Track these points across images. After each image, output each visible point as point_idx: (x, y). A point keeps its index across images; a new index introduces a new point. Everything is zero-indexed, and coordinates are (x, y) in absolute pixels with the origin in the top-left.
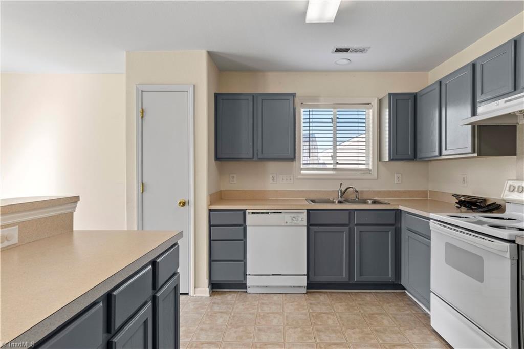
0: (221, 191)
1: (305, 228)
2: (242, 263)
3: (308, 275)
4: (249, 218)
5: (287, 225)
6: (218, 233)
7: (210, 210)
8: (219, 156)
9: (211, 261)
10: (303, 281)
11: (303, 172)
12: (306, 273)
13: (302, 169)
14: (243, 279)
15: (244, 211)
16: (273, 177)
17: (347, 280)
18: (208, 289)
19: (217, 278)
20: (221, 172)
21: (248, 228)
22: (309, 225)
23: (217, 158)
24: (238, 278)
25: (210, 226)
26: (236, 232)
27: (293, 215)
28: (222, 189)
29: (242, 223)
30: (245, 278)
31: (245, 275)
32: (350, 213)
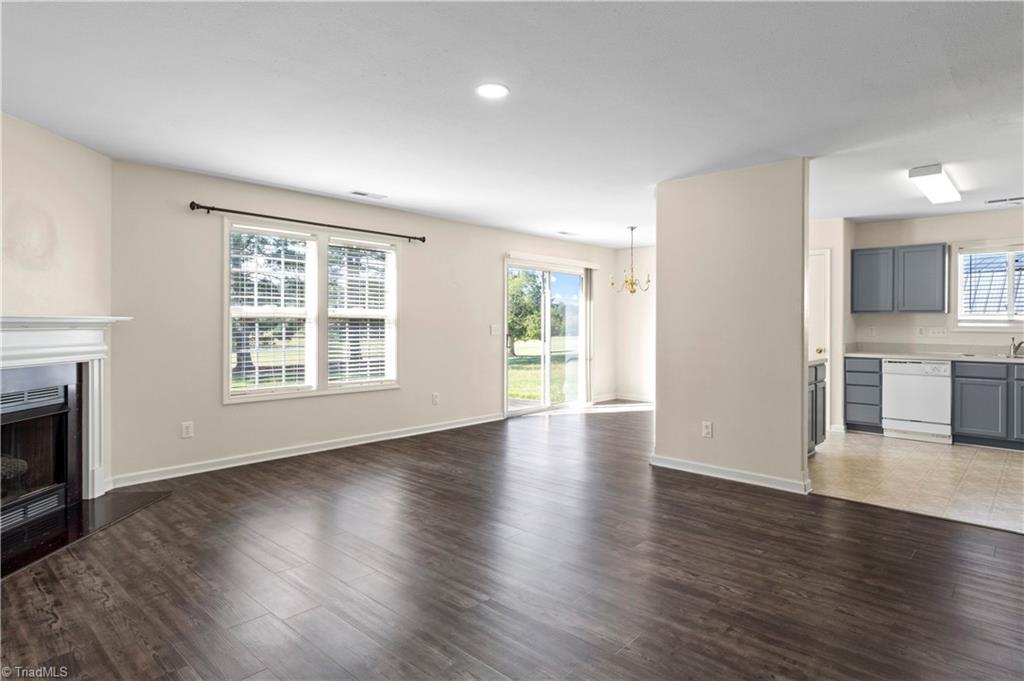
0: (857, 344)
1: (949, 380)
2: (877, 407)
3: (952, 424)
4: (885, 366)
5: (927, 374)
6: (853, 378)
7: (846, 358)
8: (855, 309)
9: (846, 403)
10: (948, 431)
11: (960, 324)
12: (949, 422)
13: (960, 321)
14: (878, 421)
15: (880, 360)
16: (921, 330)
17: (1004, 435)
18: (843, 427)
19: (852, 418)
20: (857, 324)
21: (884, 376)
22: (954, 376)
23: (853, 311)
24: (875, 421)
25: (845, 372)
26: (872, 379)
27: (934, 366)
28: (859, 341)
29: (878, 370)
30: (881, 422)
31: (881, 418)
32: (1008, 367)
